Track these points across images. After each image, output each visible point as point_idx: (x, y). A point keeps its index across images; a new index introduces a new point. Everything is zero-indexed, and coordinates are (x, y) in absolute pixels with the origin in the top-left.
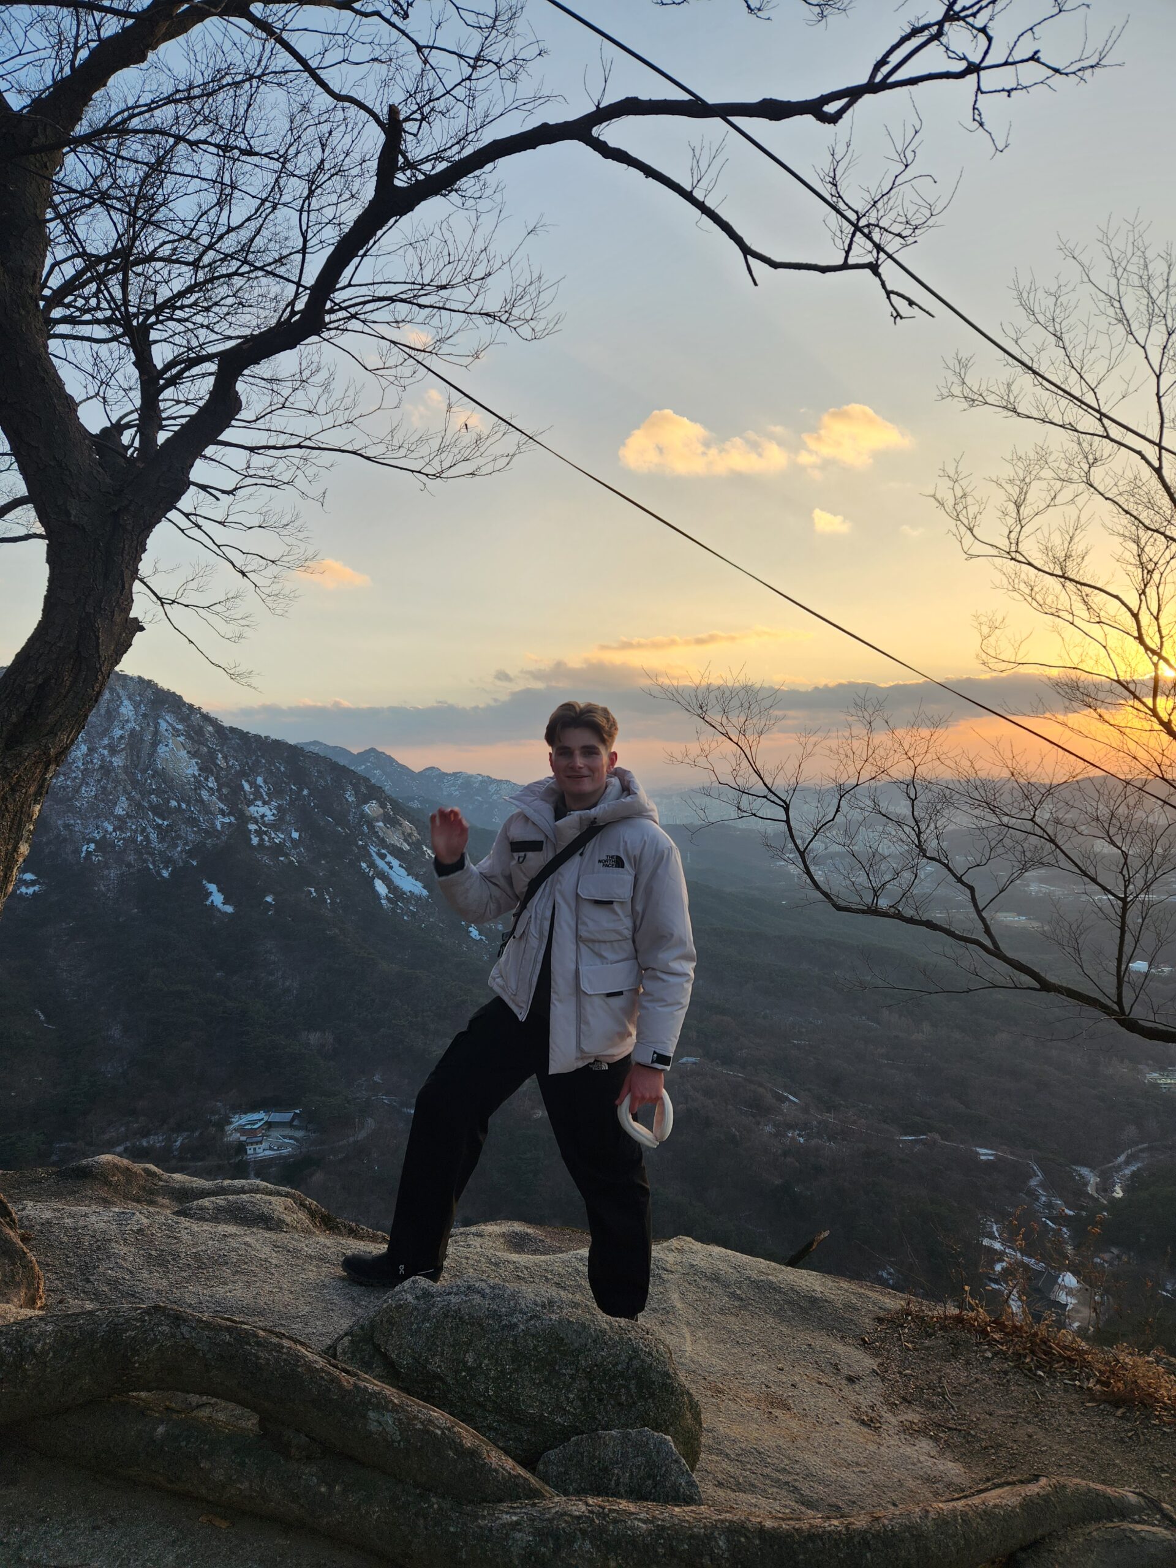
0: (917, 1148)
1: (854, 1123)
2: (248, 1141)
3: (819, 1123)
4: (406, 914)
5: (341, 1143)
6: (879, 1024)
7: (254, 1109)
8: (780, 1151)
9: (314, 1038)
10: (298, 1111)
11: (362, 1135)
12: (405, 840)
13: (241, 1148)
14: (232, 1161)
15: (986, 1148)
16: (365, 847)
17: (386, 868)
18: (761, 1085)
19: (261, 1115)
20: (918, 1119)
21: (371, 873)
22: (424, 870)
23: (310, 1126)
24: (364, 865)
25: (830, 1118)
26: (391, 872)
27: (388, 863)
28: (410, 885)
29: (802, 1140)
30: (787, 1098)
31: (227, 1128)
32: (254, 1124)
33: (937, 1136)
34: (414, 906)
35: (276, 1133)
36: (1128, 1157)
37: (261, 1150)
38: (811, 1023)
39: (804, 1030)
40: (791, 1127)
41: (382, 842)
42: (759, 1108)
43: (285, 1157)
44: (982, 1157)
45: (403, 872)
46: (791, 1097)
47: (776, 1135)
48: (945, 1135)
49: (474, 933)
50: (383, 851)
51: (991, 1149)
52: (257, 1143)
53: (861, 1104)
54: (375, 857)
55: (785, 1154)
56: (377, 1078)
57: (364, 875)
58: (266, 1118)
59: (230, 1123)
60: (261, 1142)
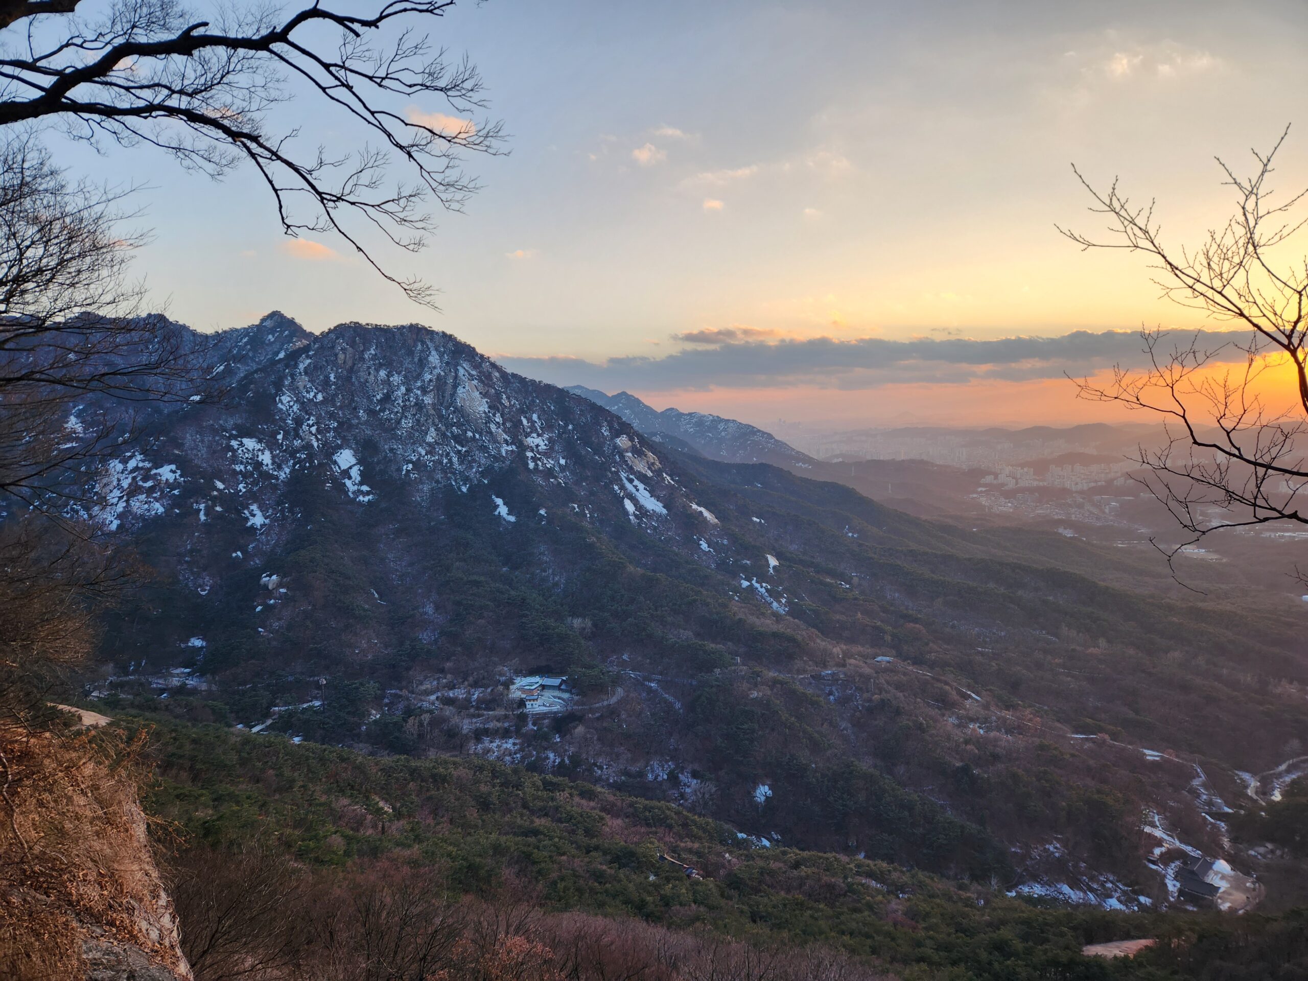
0: (1087, 745)
1: (1030, 720)
2: (527, 698)
3: (998, 718)
4: (649, 528)
5: (597, 705)
6: (1058, 638)
7: (532, 673)
8: (962, 740)
9: (577, 622)
10: (564, 678)
11: (613, 700)
12: (649, 468)
13: (522, 703)
14: (515, 713)
15: (1152, 749)
16: (617, 473)
17: (634, 490)
18: (946, 683)
19: (537, 679)
20: (1089, 720)
21: (622, 494)
22: (664, 493)
23: (573, 691)
24: (616, 487)
25: (1008, 715)
26: (637, 494)
27: (635, 487)
28: (653, 505)
29: (982, 732)
30: (970, 696)
31: (511, 687)
32: (531, 686)
33: (1107, 737)
34: (657, 521)
35: (548, 694)
36: (1289, 766)
37: (537, 706)
38: (994, 634)
39: (988, 640)
40: (972, 720)
41: (631, 469)
42: (945, 703)
43: (555, 713)
44: (1148, 758)
45: (647, 494)
46: (973, 695)
47: (959, 726)
48: (1114, 736)
49: (704, 546)
50: (631, 477)
51: (1158, 751)
52: (534, 700)
53: (1038, 705)
54: (625, 481)
55: (967, 742)
56: (625, 657)
57: (616, 495)
58: (541, 682)
59: (513, 684)
60: (537, 700)
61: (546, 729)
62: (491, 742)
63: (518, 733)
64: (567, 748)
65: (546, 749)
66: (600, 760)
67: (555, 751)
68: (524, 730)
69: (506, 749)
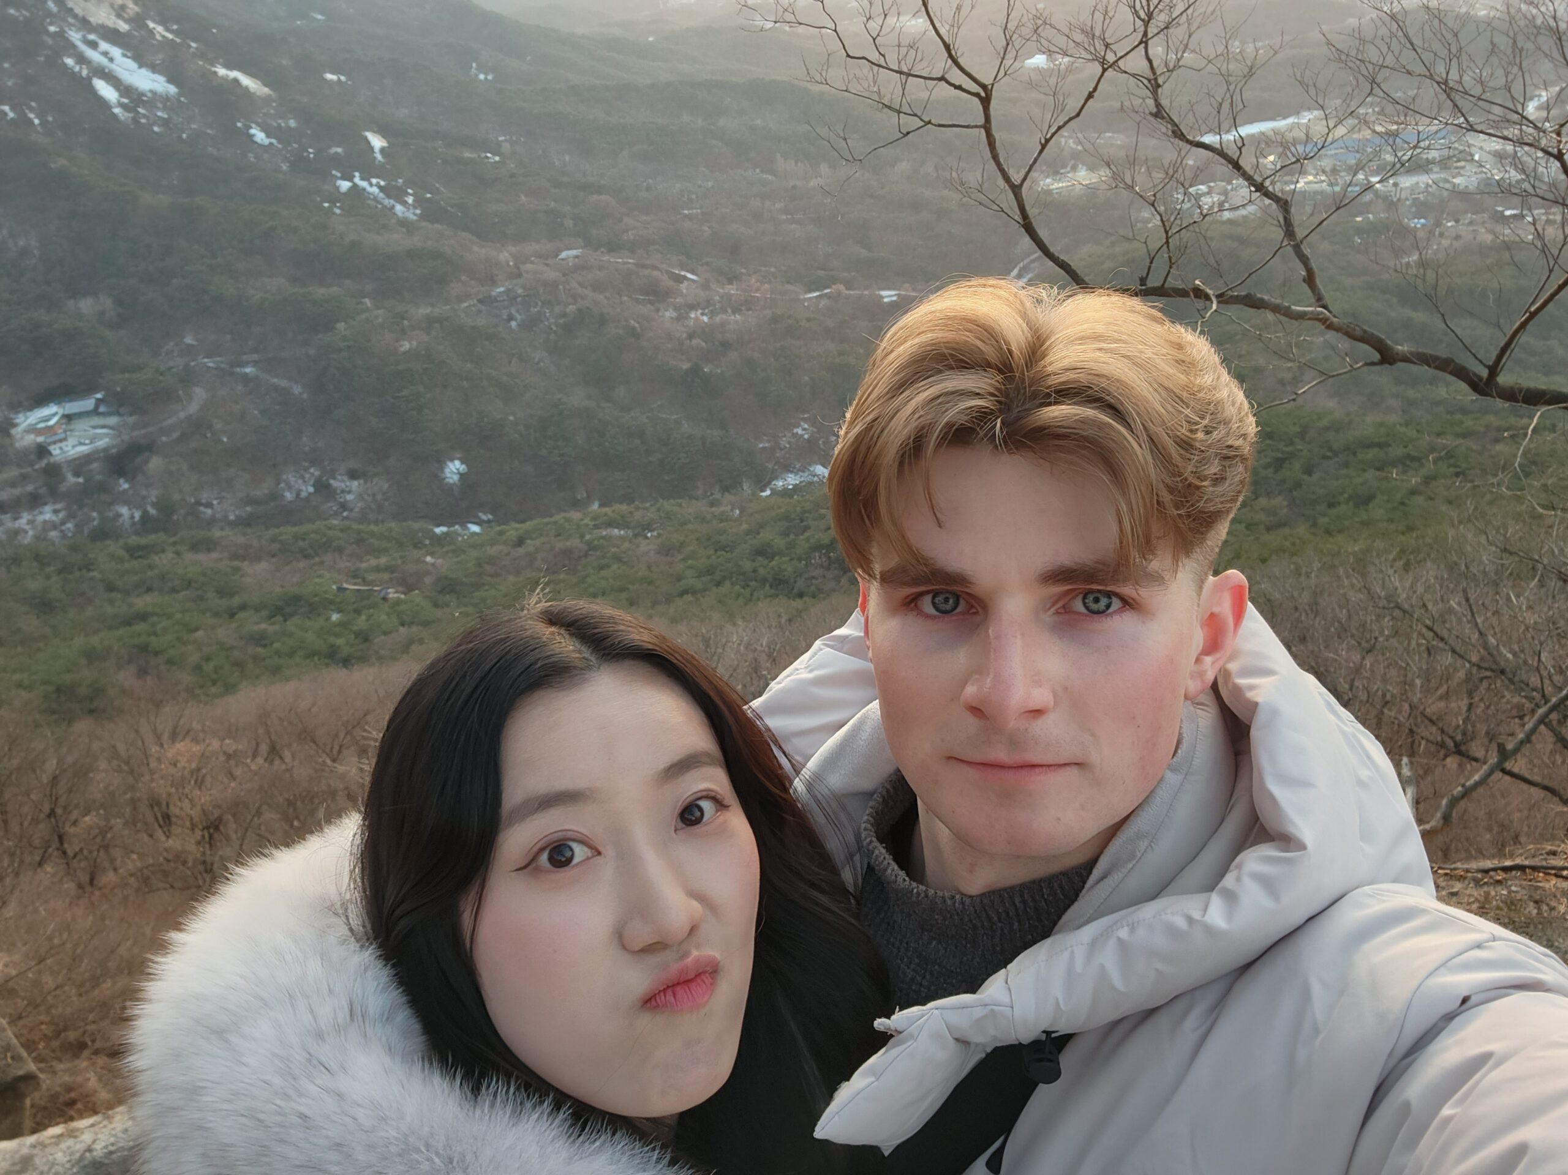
0: (823, 303)
1: (758, 290)
2: (49, 440)
3: (722, 297)
4: (155, 123)
5: (170, 421)
6: (775, 175)
7: (40, 401)
8: (685, 335)
9: (86, 305)
10: (99, 396)
11: (193, 408)
12: (119, 16)
13: (42, 451)
14: (37, 467)
15: (889, 289)
16: (61, 34)
17: (104, 61)
18: (655, 268)
19: (52, 409)
20: (821, 273)
21: (85, 73)
22: (161, 56)
23: (122, 410)
24: (70, 61)
25: (732, 290)
26: (113, 66)
27: (105, 54)
28: (147, 81)
29: (705, 319)
30: (685, 278)
31: (13, 431)
32: (47, 420)
33: (842, 287)
34: (164, 109)
35: (81, 425)
36: (1020, 270)
37: (70, 448)
38: (700, 186)
39: (694, 196)
40: (693, 307)
41: (84, 24)
42: (656, 294)
43: (105, 450)
44: (886, 300)
45: (131, 64)
46: (689, 276)
47: (678, 319)
48: (849, 285)
49: (260, 136)
50: (92, 37)
51: (894, 289)
52: (61, 441)
53: (763, 269)
54: (83, 47)
55: (691, 337)
56: (189, 340)
57: (74, 76)
58: (61, 411)
59: (15, 425)
60: (65, 439)
61: (99, 477)
62: (16, 519)
63: (54, 494)
64: (144, 493)
65: (111, 504)
66: (204, 497)
67: (127, 503)
68: (63, 488)
69: (45, 522)
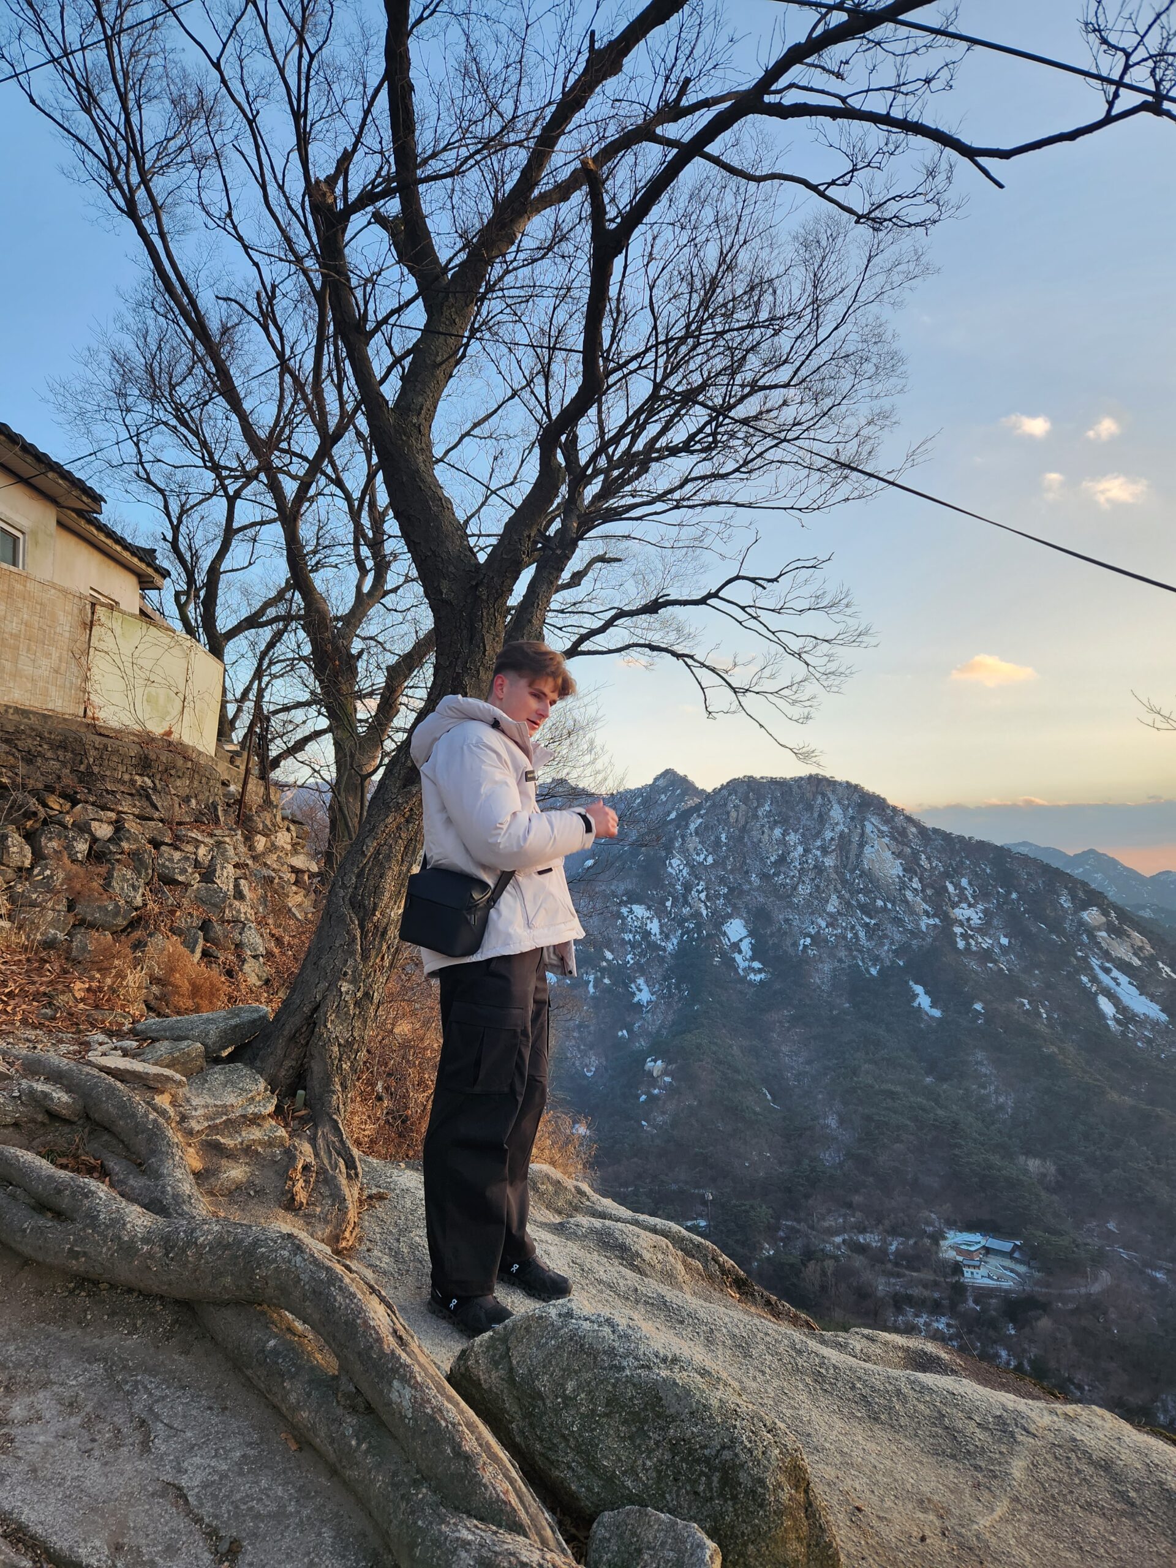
2: (965, 1262)
4: (1140, 1040)
5: (1070, 1291)
7: (970, 1227)
9: (1033, 1165)
10: (1018, 1243)
11: (1096, 1288)
12: (1135, 954)
13: (957, 1269)
14: (948, 1280)
16: (1085, 959)
17: (1112, 984)
19: (976, 1237)
21: (1094, 989)
22: (1162, 990)
23: (1032, 1263)
24: (1085, 979)
26: (1118, 989)
27: (1115, 979)
28: (1144, 1007)
31: (942, 1243)
32: (970, 1246)
34: (1152, 1030)
35: (994, 1261)
37: (979, 1277)
41: (1106, 955)
43: (1006, 1291)
45: (1134, 991)
50: (1108, 965)
52: (974, 1267)
54: (1098, 971)
56: (1111, 1226)
57: (1084, 990)
58: (983, 1243)
59: (945, 1238)
60: (979, 1267)
61: (993, 1313)
62: (917, 1316)
63: (953, 1310)
64: (1026, 1346)
65: (995, 1342)
67: (1009, 1349)
68: (962, 1308)
